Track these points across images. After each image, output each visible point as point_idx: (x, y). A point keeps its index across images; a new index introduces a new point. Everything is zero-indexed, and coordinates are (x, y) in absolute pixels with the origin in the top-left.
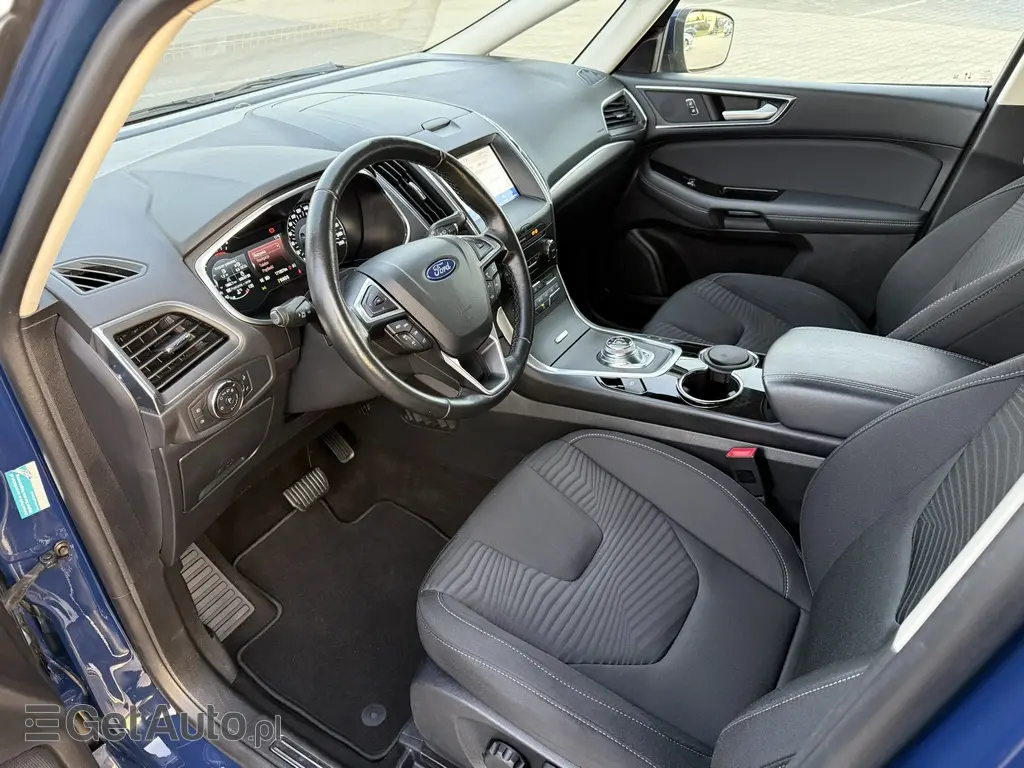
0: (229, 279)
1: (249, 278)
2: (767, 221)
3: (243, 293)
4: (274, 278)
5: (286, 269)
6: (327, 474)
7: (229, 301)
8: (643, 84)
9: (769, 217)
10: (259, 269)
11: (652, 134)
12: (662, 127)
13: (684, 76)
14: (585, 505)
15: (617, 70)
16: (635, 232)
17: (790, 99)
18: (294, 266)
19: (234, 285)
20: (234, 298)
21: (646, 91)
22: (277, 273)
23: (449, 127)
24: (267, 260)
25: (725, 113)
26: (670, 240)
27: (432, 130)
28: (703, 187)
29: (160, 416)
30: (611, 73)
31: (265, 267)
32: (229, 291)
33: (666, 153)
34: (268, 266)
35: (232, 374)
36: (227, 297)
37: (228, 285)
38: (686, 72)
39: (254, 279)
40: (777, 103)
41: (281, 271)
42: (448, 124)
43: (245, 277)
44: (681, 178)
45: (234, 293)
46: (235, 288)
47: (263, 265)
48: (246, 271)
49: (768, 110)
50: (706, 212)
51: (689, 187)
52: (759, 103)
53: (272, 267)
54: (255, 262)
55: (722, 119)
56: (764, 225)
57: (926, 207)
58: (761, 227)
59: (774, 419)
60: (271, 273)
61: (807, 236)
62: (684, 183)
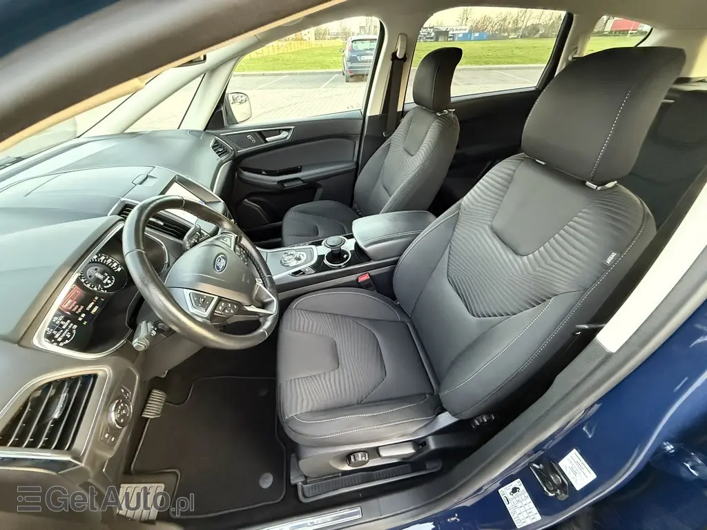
0: (55, 332)
1: (70, 323)
2: (302, 180)
3: (72, 334)
4: (88, 313)
5: (93, 303)
6: (161, 389)
7: (65, 346)
8: (223, 133)
9: (303, 179)
10: (74, 313)
11: (237, 155)
12: (241, 151)
13: (238, 126)
14: (319, 332)
15: (206, 128)
16: (246, 200)
17: (292, 127)
18: (96, 298)
19: (62, 333)
20: (67, 342)
21: (226, 135)
22: (88, 309)
23: (148, 179)
24: (75, 305)
25: (267, 139)
26: (262, 199)
27: (141, 183)
28: (270, 173)
29: (82, 465)
30: (205, 130)
31: (77, 310)
32: (60, 339)
33: (246, 162)
34: (79, 307)
35: (116, 396)
36: (61, 344)
37: (56, 336)
38: (238, 123)
39: (74, 321)
40: (288, 130)
41: (90, 306)
42: (147, 178)
43: (67, 324)
44: (259, 172)
45: (65, 338)
46: (64, 335)
47: (75, 309)
48: (65, 320)
49: (284, 134)
50: (276, 183)
51: (264, 174)
52: (279, 132)
53: (82, 307)
54: (69, 311)
55: (266, 142)
56: (301, 182)
57: (355, 159)
58: (300, 183)
59: (369, 259)
60: (84, 311)
61: (318, 182)
62: (261, 173)
